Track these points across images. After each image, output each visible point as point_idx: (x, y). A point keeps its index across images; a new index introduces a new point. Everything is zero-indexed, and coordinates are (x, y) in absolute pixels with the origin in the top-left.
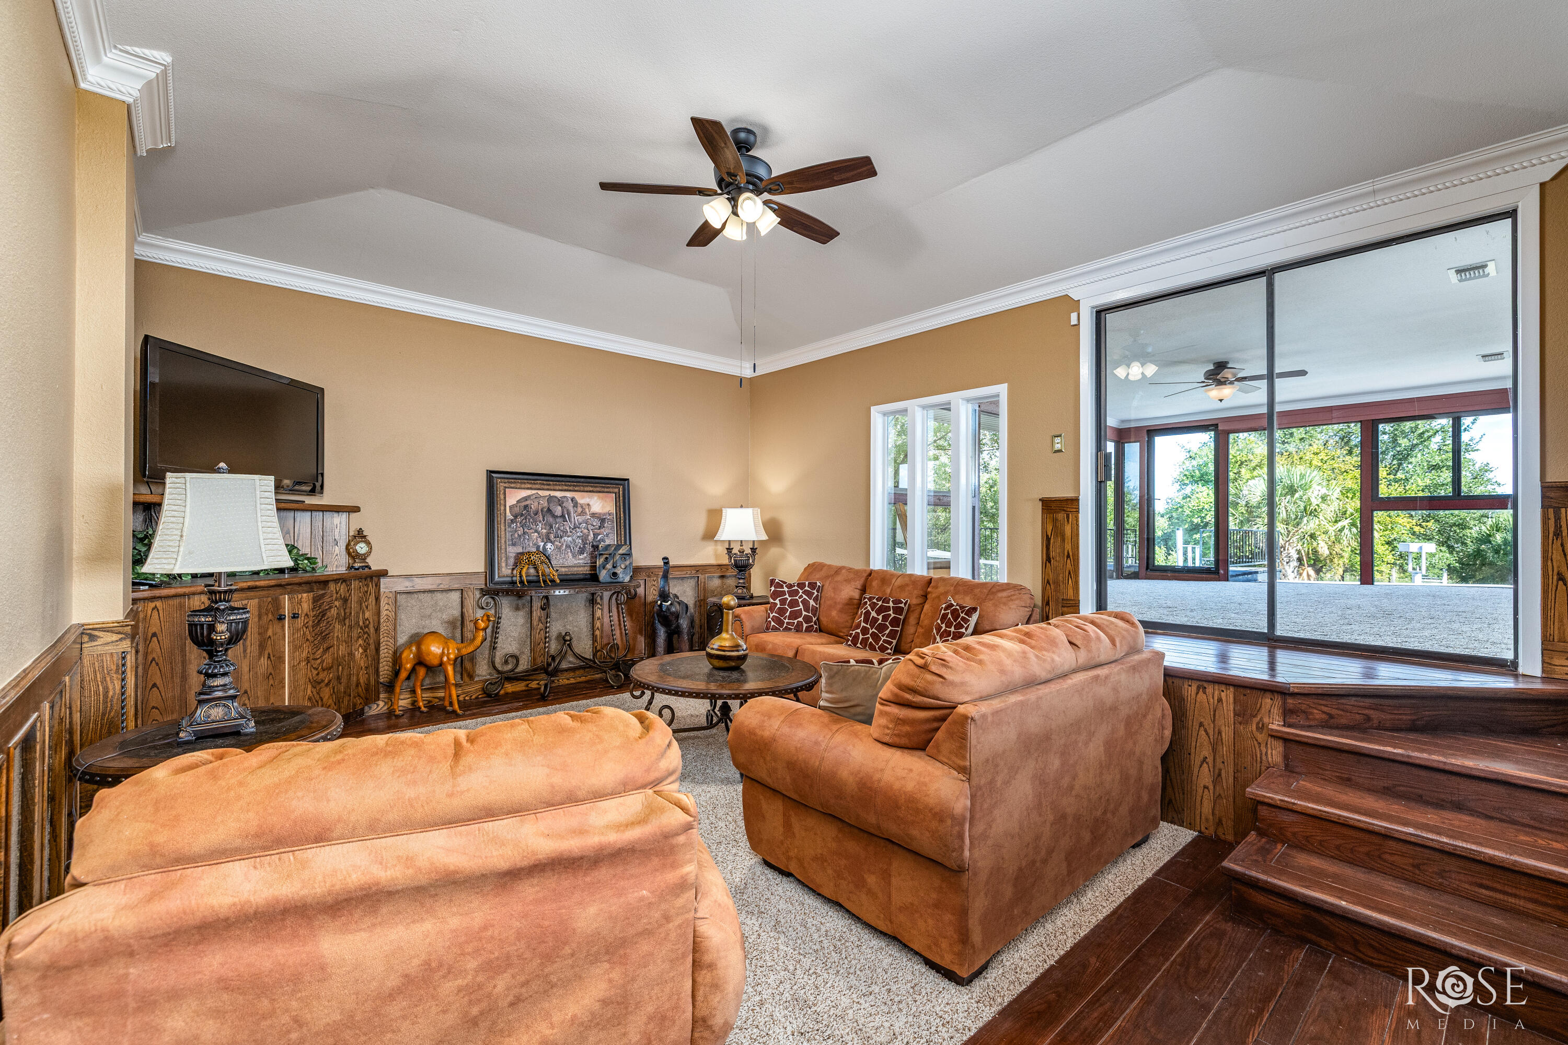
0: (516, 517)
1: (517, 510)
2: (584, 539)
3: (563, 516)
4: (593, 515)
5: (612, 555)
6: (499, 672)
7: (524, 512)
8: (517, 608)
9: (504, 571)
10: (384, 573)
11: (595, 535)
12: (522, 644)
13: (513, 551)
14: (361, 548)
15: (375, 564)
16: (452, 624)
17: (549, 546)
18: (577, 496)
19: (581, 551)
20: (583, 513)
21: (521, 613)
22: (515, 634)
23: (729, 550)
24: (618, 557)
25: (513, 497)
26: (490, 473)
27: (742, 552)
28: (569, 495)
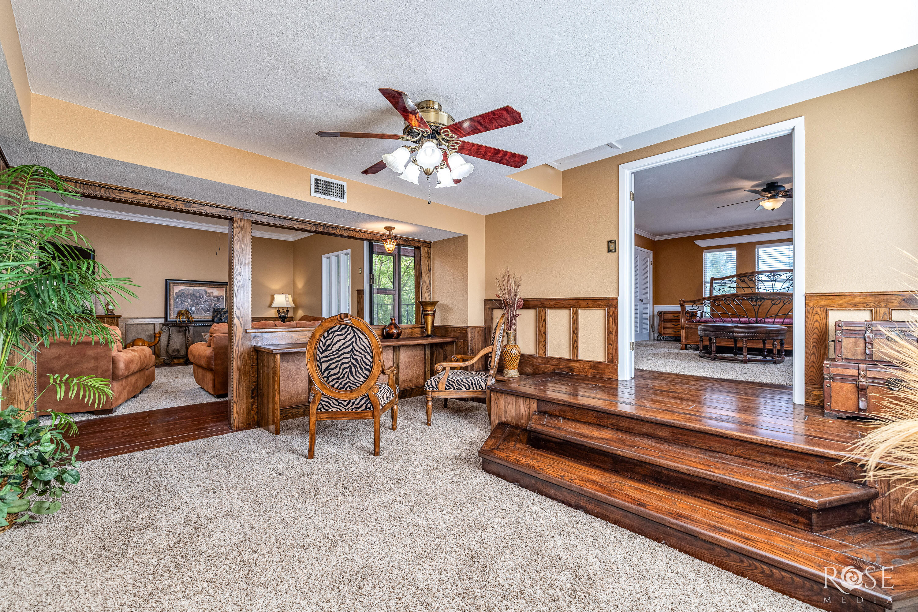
0: (178, 297)
1: (179, 294)
2: (210, 306)
3: (200, 297)
4: (214, 297)
5: (220, 312)
6: (171, 356)
7: (181, 294)
8: (179, 332)
9: (173, 316)
10: (120, 317)
11: (215, 304)
12: (181, 345)
13: (177, 310)
14: (111, 307)
15: (116, 313)
16: (150, 336)
17: (193, 308)
18: (206, 289)
19: (208, 310)
20: (209, 296)
21: (181, 334)
22: (179, 341)
23: (278, 311)
24: (222, 313)
25: (177, 289)
26: (166, 280)
27: (283, 312)
28: (202, 288)
